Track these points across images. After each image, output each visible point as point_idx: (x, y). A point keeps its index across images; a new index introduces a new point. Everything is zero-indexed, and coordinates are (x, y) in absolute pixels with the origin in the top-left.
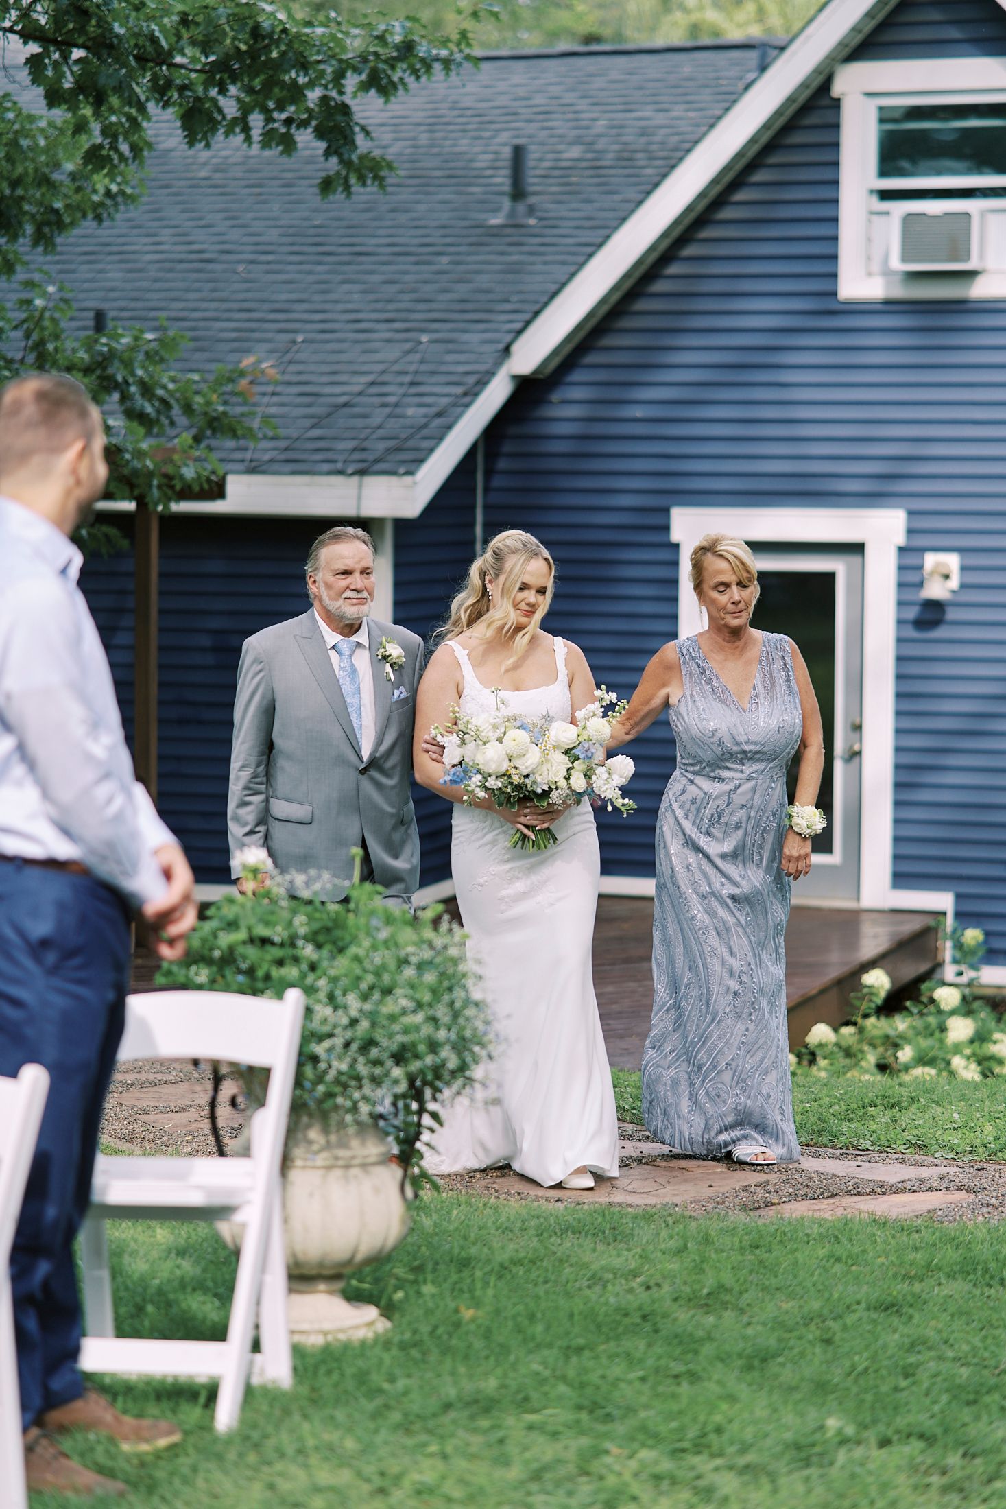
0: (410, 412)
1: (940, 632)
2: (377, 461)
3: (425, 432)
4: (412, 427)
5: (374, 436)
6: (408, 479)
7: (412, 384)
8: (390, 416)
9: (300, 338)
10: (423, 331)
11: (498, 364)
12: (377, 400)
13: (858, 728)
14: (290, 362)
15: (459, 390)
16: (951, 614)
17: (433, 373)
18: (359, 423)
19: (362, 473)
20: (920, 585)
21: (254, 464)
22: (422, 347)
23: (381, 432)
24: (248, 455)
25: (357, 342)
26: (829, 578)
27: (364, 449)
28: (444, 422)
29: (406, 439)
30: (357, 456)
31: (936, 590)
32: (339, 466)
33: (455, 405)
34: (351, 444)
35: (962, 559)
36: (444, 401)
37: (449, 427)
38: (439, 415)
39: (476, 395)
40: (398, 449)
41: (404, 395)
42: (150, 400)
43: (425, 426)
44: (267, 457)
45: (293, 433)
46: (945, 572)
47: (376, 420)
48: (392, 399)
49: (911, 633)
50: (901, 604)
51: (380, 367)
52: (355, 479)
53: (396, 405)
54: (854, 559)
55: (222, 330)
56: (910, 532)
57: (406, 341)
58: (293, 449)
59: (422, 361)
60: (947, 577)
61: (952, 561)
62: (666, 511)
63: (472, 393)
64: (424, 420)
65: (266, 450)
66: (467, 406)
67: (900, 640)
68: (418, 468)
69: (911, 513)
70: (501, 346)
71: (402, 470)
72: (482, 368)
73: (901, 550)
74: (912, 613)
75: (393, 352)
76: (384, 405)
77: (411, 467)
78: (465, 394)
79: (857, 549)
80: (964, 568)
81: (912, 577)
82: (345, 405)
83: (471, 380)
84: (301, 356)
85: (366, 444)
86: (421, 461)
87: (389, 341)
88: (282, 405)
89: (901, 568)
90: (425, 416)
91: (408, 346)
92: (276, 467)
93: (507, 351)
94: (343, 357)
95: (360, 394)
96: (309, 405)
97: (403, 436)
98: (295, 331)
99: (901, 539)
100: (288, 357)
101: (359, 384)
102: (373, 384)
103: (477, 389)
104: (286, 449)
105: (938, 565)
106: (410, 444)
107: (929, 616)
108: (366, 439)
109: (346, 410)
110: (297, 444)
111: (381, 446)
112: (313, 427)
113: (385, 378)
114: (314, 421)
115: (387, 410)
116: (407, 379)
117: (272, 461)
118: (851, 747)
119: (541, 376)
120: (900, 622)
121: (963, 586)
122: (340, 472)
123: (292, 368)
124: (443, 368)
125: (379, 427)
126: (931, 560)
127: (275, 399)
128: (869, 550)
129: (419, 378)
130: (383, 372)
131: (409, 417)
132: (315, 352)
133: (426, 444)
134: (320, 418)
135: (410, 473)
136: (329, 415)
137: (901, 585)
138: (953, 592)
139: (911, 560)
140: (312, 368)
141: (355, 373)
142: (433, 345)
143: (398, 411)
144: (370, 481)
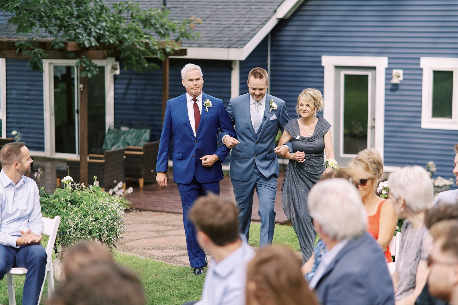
0: (245, 29)
1: (397, 93)
2: (234, 44)
3: (248, 35)
4: (245, 34)
5: (235, 36)
6: (241, 49)
7: (248, 21)
8: (240, 30)
9: (219, 7)
10: (253, 5)
11: (272, 15)
12: (237, 26)
13: (374, 119)
14: (216, 14)
15: (260, 23)
16: (400, 87)
17: (254, 18)
18: (231, 32)
19: (229, 47)
20: (391, 79)
21: (200, 45)
22: (252, 10)
23: (236, 35)
24: (199, 42)
25: (235, 8)
26: (367, 76)
27: (230, 40)
28: (254, 32)
29: (243, 38)
30: (228, 42)
31: (395, 81)
32: (222, 45)
33: (258, 27)
34: (227, 39)
35: (404, 71)
36: (255, 26)
37: (255, 34)
38: (253, 30)
39: (264, 24)
40: (240, 41)
41: (245, 24)
42: (162, 29)
43: (248, 34)
44: (204, 42)
45: (212, 35)
46: (398, 75)
47: (235, 32)
48: (241, 26)
49: (389, 92)
50: (386, 84)
51: (239, 16)
52: (227, 49)
53: (242, 27)
54: (373, 71)
55: (199, 5)
56: (389, 63)
57: (248, 8)
58: (212, 40)
59: (252, 14)
60: (399, 77)
61: (401, 72)
62: (320, 57)
63: (263, 24)
64: (248, 32)
65: (204, 40)
66: (261, 28)
67: (386, 95)
68: (244, 46)
69: (389, 58)
70: (274, 10)
71: (240, 46)
72: (267, 16)
73: (386, 69)
74: (389, 87)
75: (244, 11)
76: (239, 27)
77: (242, 46)
78: (262, 24)
79: (374, 68)
80: (404, 74)
81: (389, 77)
82: (228, 27)
83: (264, 20)
84: (219, 13)
85: (232, 39)
86: (245, 44)
87: (243, 8)
88: (211, 27)
89: (386, 74)
90: (249, 31)
91: (248, 10)
92: (206, 45)
93: (275, 11)
94: (230, 13)
95: (233, 24)
96: (218, 27)
97: (242, 36)
98: (218, 5)
99: (386, 65)
100: (215, 13)
101: (233, 21)
102: (237, 21)
103: (265, 23)
104: (210, 40)
105: (396, 73)
106: (244, 39)
107: (394, 88)
108: (232, 37)
109: (228, 29)
110: (213, 39)
111: (235, 39)
112: (218, 33)
113: (241, 19)
114: (218, 32)
115: (239, 29)
116: (246, 19)
117: (205, 44)
118: (373, 124)
119: (286, 18)
120: (386, 90)
121: (404, 79)
122: (223, 47)
123: (216, 16)
124: (257, 17)
125: (236, 34)
126: (395, 72)
127: (210, 25)
128: (377, 69)
129: (250, 19)
130: (240, 17)
131: (245, 31)
132: (223, 12)
133: (248, 39)
134: (220, 31)
135: (242, 47)
136: (223, 30)
137: (386, 79)
138: (401, 81)
139: (389, 72)
140: (221, 16)
141: (233, 18)
142: (256, 9)
143: (242, 29)
144: (231, 49)
